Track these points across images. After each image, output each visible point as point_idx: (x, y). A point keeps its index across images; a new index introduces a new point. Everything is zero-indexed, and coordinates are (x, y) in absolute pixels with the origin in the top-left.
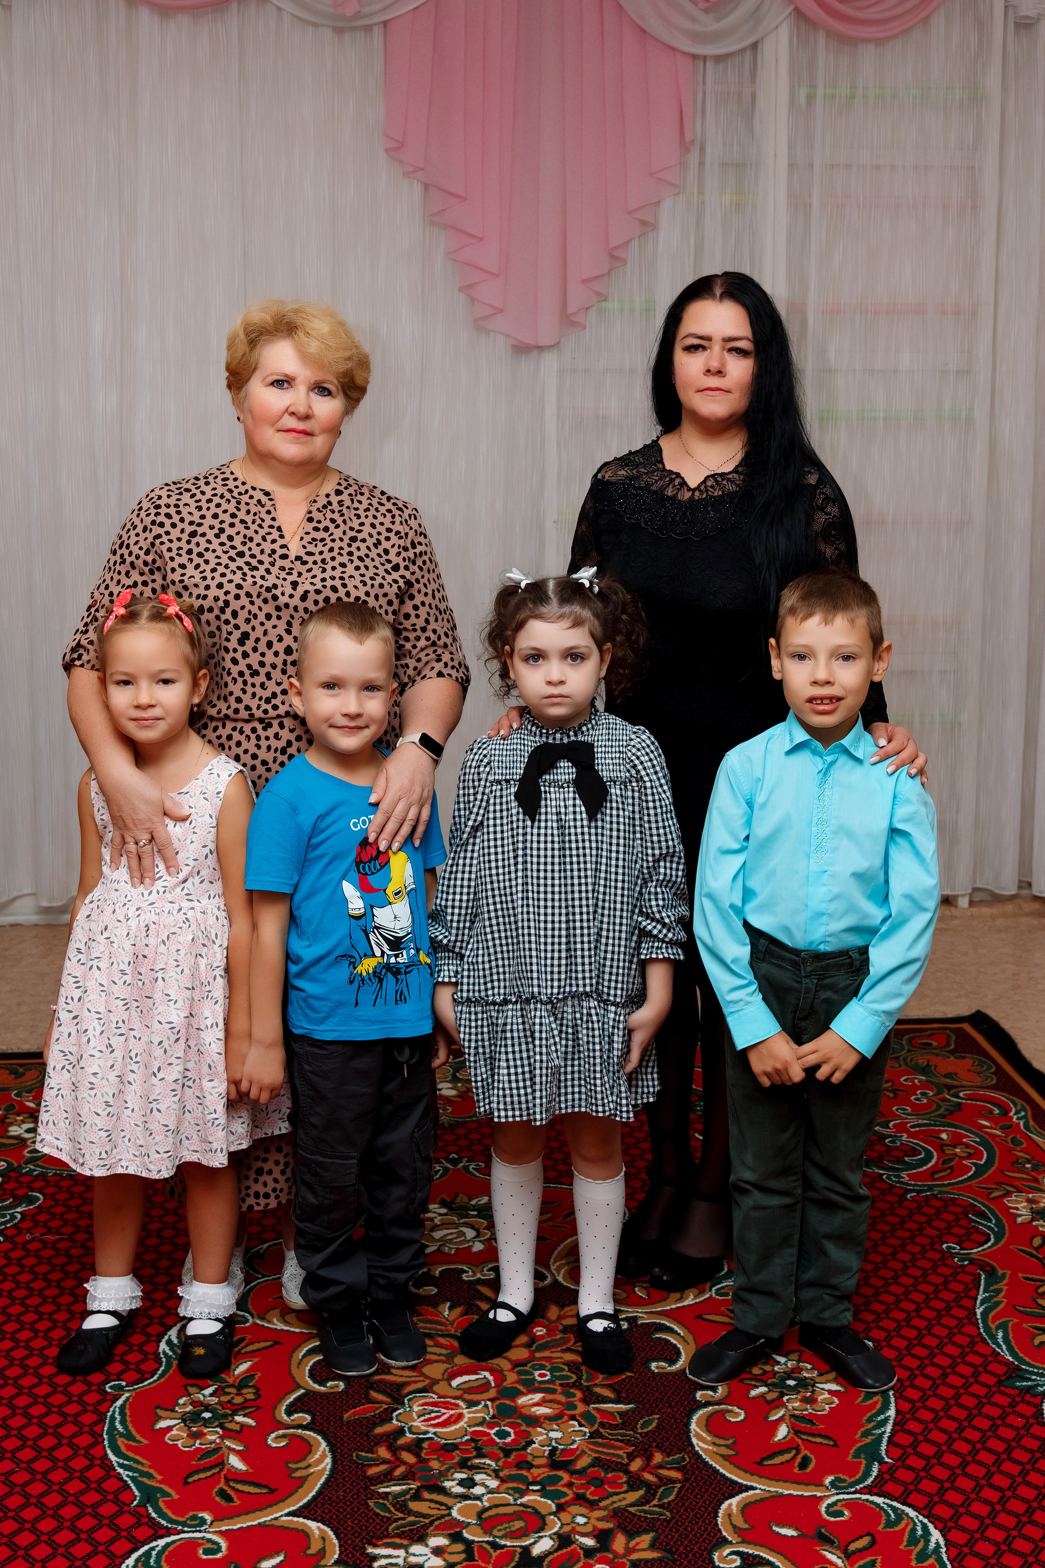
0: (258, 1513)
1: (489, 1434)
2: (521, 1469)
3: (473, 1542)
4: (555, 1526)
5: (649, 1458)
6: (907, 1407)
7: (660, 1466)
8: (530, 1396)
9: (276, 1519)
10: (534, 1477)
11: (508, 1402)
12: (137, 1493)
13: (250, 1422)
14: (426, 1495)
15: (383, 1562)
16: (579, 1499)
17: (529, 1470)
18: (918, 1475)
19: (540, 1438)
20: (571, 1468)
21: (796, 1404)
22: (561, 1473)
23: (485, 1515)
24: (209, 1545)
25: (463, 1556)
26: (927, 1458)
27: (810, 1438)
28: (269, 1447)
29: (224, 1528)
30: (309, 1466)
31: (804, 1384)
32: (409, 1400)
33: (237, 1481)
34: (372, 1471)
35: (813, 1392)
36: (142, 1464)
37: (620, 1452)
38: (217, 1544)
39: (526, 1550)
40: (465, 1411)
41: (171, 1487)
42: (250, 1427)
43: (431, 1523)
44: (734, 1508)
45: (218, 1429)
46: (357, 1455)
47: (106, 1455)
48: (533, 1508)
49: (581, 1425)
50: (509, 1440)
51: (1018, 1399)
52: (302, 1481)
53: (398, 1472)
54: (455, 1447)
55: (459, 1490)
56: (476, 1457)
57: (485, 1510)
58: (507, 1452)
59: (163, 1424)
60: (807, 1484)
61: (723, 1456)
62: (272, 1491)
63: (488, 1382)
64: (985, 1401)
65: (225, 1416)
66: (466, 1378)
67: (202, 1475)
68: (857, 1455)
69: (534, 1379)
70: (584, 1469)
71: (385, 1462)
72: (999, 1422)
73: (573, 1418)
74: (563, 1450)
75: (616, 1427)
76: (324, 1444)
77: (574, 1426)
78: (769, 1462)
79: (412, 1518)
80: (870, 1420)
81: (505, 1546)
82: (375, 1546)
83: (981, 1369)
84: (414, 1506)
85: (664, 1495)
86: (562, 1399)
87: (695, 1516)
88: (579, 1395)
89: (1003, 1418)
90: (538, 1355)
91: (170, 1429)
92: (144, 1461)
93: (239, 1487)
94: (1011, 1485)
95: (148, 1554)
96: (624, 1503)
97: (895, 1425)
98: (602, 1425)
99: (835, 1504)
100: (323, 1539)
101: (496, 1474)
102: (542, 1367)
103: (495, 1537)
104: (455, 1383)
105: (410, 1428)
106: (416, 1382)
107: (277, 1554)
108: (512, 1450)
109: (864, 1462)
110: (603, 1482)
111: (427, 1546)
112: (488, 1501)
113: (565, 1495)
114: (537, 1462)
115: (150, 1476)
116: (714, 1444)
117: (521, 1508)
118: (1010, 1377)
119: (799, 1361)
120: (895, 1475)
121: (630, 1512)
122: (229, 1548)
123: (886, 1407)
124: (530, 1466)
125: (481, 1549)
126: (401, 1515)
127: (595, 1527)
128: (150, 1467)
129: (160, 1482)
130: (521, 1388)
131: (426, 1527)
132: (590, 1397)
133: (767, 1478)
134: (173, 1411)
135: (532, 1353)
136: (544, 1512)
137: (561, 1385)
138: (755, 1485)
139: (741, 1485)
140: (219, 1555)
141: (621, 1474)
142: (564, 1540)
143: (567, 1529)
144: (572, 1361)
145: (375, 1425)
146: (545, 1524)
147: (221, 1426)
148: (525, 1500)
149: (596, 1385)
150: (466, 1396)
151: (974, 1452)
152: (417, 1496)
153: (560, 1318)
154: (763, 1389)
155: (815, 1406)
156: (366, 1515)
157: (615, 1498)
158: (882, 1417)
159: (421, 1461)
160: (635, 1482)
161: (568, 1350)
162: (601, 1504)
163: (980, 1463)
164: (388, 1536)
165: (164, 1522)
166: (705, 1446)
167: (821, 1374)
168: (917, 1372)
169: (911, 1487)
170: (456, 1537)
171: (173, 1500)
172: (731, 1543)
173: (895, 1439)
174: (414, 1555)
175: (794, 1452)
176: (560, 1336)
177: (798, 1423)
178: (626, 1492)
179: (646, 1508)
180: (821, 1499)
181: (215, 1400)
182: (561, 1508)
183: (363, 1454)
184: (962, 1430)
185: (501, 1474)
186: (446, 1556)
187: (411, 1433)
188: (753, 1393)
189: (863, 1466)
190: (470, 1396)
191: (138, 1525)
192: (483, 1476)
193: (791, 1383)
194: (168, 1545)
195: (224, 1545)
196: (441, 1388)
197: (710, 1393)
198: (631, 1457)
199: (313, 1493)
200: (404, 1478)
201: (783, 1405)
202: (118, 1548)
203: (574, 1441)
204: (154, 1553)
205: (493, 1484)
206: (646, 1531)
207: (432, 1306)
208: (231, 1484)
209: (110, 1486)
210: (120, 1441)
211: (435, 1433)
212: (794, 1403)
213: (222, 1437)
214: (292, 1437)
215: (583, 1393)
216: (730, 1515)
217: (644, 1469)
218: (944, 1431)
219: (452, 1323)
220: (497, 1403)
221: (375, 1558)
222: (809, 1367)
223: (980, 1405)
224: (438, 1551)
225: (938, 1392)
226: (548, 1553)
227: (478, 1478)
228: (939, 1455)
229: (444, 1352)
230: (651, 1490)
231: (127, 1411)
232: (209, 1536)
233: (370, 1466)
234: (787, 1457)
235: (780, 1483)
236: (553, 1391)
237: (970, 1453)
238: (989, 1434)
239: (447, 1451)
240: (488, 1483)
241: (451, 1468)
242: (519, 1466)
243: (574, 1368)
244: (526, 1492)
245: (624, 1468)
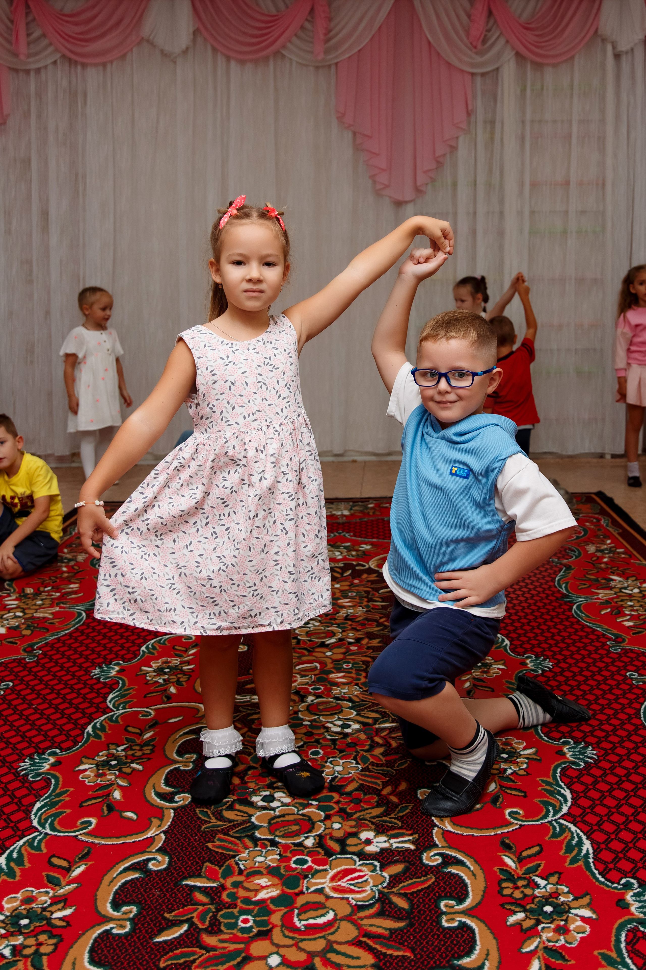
3: (301, 640)
4: (339, 636)
8: (343, 600)
10: (336, 622)
16: (354, 629)
19: (343, 611)
20: (353, 620)
22: (348, 622)
37: (377, 616)
39: (324, 642)
48: (332, 631)
49: (363, 608)
69: (348, 595)
70: (358, 621)
73: (360, 606)
74: (352, 615)
75: (378, 609)
77: (360, 608)
81: (314, 641)
83: (550, 595)
88: (366, 600)
90: (352, 588)
96: (372, 630)
98: (373, 609)
101: (319, 621)
102: (353, 592)
103: (311, 638)
110: (365, 625)
112: (312, 628)
113: (348, 627)
114: (339, 618)
117: (326, 631)
118: (562, 597)
121: (374, 633)
124: (335, 619)
125: (304, 642)
127: (356, 637)
130: (341, 598)
132: (370, 600)
136: (336, 632)
137: (359, 597)
143: (344, 637)
146: (335, 635)
157: (369, 629)
162: (362, 631)
178: (374, 627)
182: (343, 631)
198: (381, 618)
203: (358, 613)
204: (163, 639)
205: (317, 624)
206: (378, 638)
223: (545, 605)
236: (355, 599)
242: (331, 619)
243: (368, 592)
244: (331, 626)
245: (377, 621)
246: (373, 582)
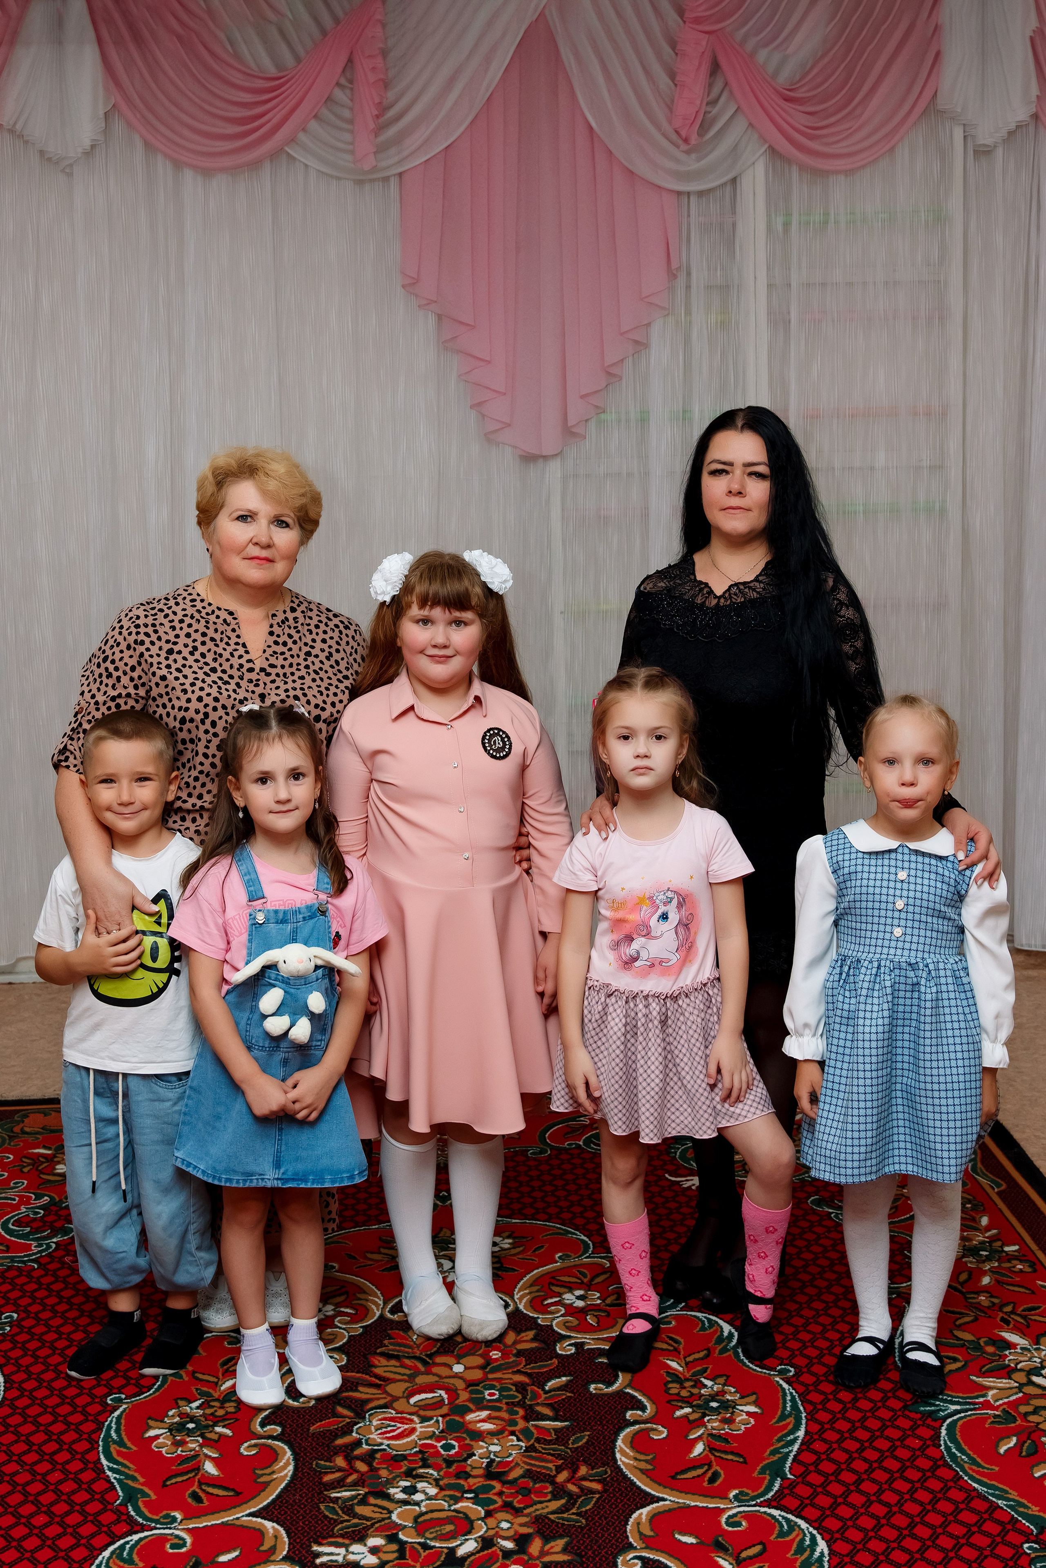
0: (222, 1513)
1: (436, 1447)
2: (459, 1478)
3: (406, 1542)
4: (481, 1530)
5: (575, 1470)
6: (816, 1427)
7: (584, 1478)
8: (477, 1413)
9: (238, 1519)
10: (470, 1486)
11: (457, 1418)
12: (120, 1493)
13: (228, 1432)
14: (372, 1500)
15: (324, 1559)
16: (507, 1506)
17: (466, 1479)
18: (815, 1491)
19: (480, 1451)
20: (504, 1478)
21: (715, 1424)
22: (494, 1483)
23: (421, 1519)
24: (176, 1541)
25: (396, 1555)
26: (826, 1475)
27: (723, 1456)
28: (241, 1454)
29: (191, 1526)
30: (273, 1472)
31: (727, 1406)
32: (370, 1415)
33: (209, 1485)
34: (327, 1478)
35: (733, 1413)
36: (129, 1468)
37: (550, 1465)
38: (183, 1539)
39: (452, 1551)
40: (418, 1426)
41: (150, 1489)
42: (226, 1437)
43: (373, 1525)
44: (644, 1517)
45: (199, 1439)
46: (317, 1464)
47: (99, 1459)
48: (465, 1514)
49: (519, 1440)
50: (453, 1452)
51: (919, 1422)
52: (266, 1485)
53: (350, 1480)
54: (404, 1457)
55: (402, 1496)
56: (421, 1467)
57: (422, 1514)
58: (449, 1462)
59: (152, 1433)
60: (713, 1497)
61: (642, 1470)
62: (238, 1494)
63: (443, 1400)
64: (889, 1424)
65: (207, 1427)
66: (423, 1396)
67: (179, 1479)
68: (763, 1472)
69: (484, 1398)
70: (516, 1480)
71: (340, 1470)
72: (898, 1443)
73: (513, 1433)
74: (499, 1462)
75: (550, 1442)
76: (289, 1453)
77: (512, 1441)
78: (682, 1477)
79: (356, 1521)
80: (780, 1440)
81: (434, 1547)
82: (320, 1544)
83: (890, 1394)
84: (360, 1510)
85: (583, 1504)
86: (505, 1415)
87: (607, 1523)
88: (521, 1412)
89: (902, 1440)
90: (490, 1376)
91: (157, 1437)
92: (131, 1466)
93: (210, 1490)
94: (899, 1502)
95: (122, 1547)
96: (546, 1511)
97: (802, 1444)
98: (538, 1440)
99: (735, 1515)
100: (276, 1537)
101: (436, 1483)
102: (492, 1387)
103: (426, 1538)
104: (412, 1401)
105: (367, 1441)
106: (378, 1399)
107: (233, 1549)
108: (454, 1462)
109: (768, 1477)
110: (530, 1492)
111: (365, 1545)
112: (425, 1506)
113: (495, 1502)
114: (475, 1472)
115: (134, 1479)
116: (636, 1459)
117: (454, 1514)
118: (916, 1402)
119: (724, 1385)
120: (795, 1490)
121: (549, 1519)
122: (193, 1544)
123: (797, 1428)
124: (468, 1476)
125: (413, 1549)
126: (347, 1518)
127: (516, 1532)
128: (135, 1471)
129: (142, 1484)
130: (472, 1406)
131: (367, 1528)
132: (531, 1415)
133: (678, 1490)
134: (162, 1421)
135: (485, 1374)
136: (473, 1517)
137: (507, 1403)
138: (666, 1496)
139: (653, 1496)
140: (184, 1550)
141: (548, 1485)
142: (487, 1542)
143: (491, 1533)
144: (520, 1382)
145: (336, 1437)
146: (472, 1528)
147: (202, 1435)
148: (457, 1506)
149: (538, 1404)
150: (422, 1413)
151: (870, 1470)
152: (363, 1502)
153: (515, 1343)
154: (688, 1410)
155: (732, 1427)
156: (317, 1516)
157: (539, 1506)
158: (792, 1437)
159: (372, 1469)
160: (559, 1492)
161: (519, 1372)
162: (525, 1512)
163: (874, 1481)
164: (333, 1536)
165: (140, 1520)
166: (627, 1461)
167: (742, 1397)
168: (831, 1397)
169: (807, 1501)
170: (392, 1538)
171: (151, 1501)
172: (635, 1548)
173: (800, 1458)
174: (353, 1553)
175: (706, 1467)
176: (513, 1359)
177: (715, 1442)
178: (549, 1501)
179: (565, 1515)
180: (724, 1510)
181: (201, 1412)
182: (489, 1514)
183: (322, 1462)
184: (863, 1450)
185: (441, 1483)
186: (381, 1555)
187: (367, 1444)
188: (678, 1413)
189: (766, 1482)
190: (424, 1411)
191: (118, 1521)
192: (425, 1484)
193: (714, 1404)
194: (141, 1539)
195: (189, 1540)
196: (400, 1405)
197: (639, 1412)
198: (559, 1470)
199: (273, 1496)
200: (355, 1484)
201: (704, 1425)
202: (97, 1542)
203: (511, 1454)
204: (128, 1546)
205: (432, 1491)
206: (561, 1537)
207: (403, 1330)
208: (204, 1487)
209: (98, 1487)
210: (113, 1448)
211: (388, 1445)
212: (713, 1423)
213: (201, 1446)
214: (262, 1447)
215: (526, 1411)
216: (638, 1524)
217: (568, 1480)
218: (846, 1451)
219: (418, 1346)
220: (448, 1418)
221: (318, 1555)
222: (733, 1390)
223: (884, 1427)
224: (374, 1551)
225: (847, 1415)
226: (472, 1554)
227: (420, 1486)
228: (837, 1473)
229: (408, 1372)
230: (572, 1499)
231: (123, 1421)
232: (177, 1532)
233: (326, 1473)
234: (700, 1471)
235: (689, 1496)
236: (499, 1409)
237: (866, 1471)
238: (887, 1454)
239: (396, 1461)
240: (428, 1490)
241: (397, 1476)
242: (458, 1476)
243: (521, 1388)
244: (461, 1499)
245: (551, 1480)
246: (530, 1356)
